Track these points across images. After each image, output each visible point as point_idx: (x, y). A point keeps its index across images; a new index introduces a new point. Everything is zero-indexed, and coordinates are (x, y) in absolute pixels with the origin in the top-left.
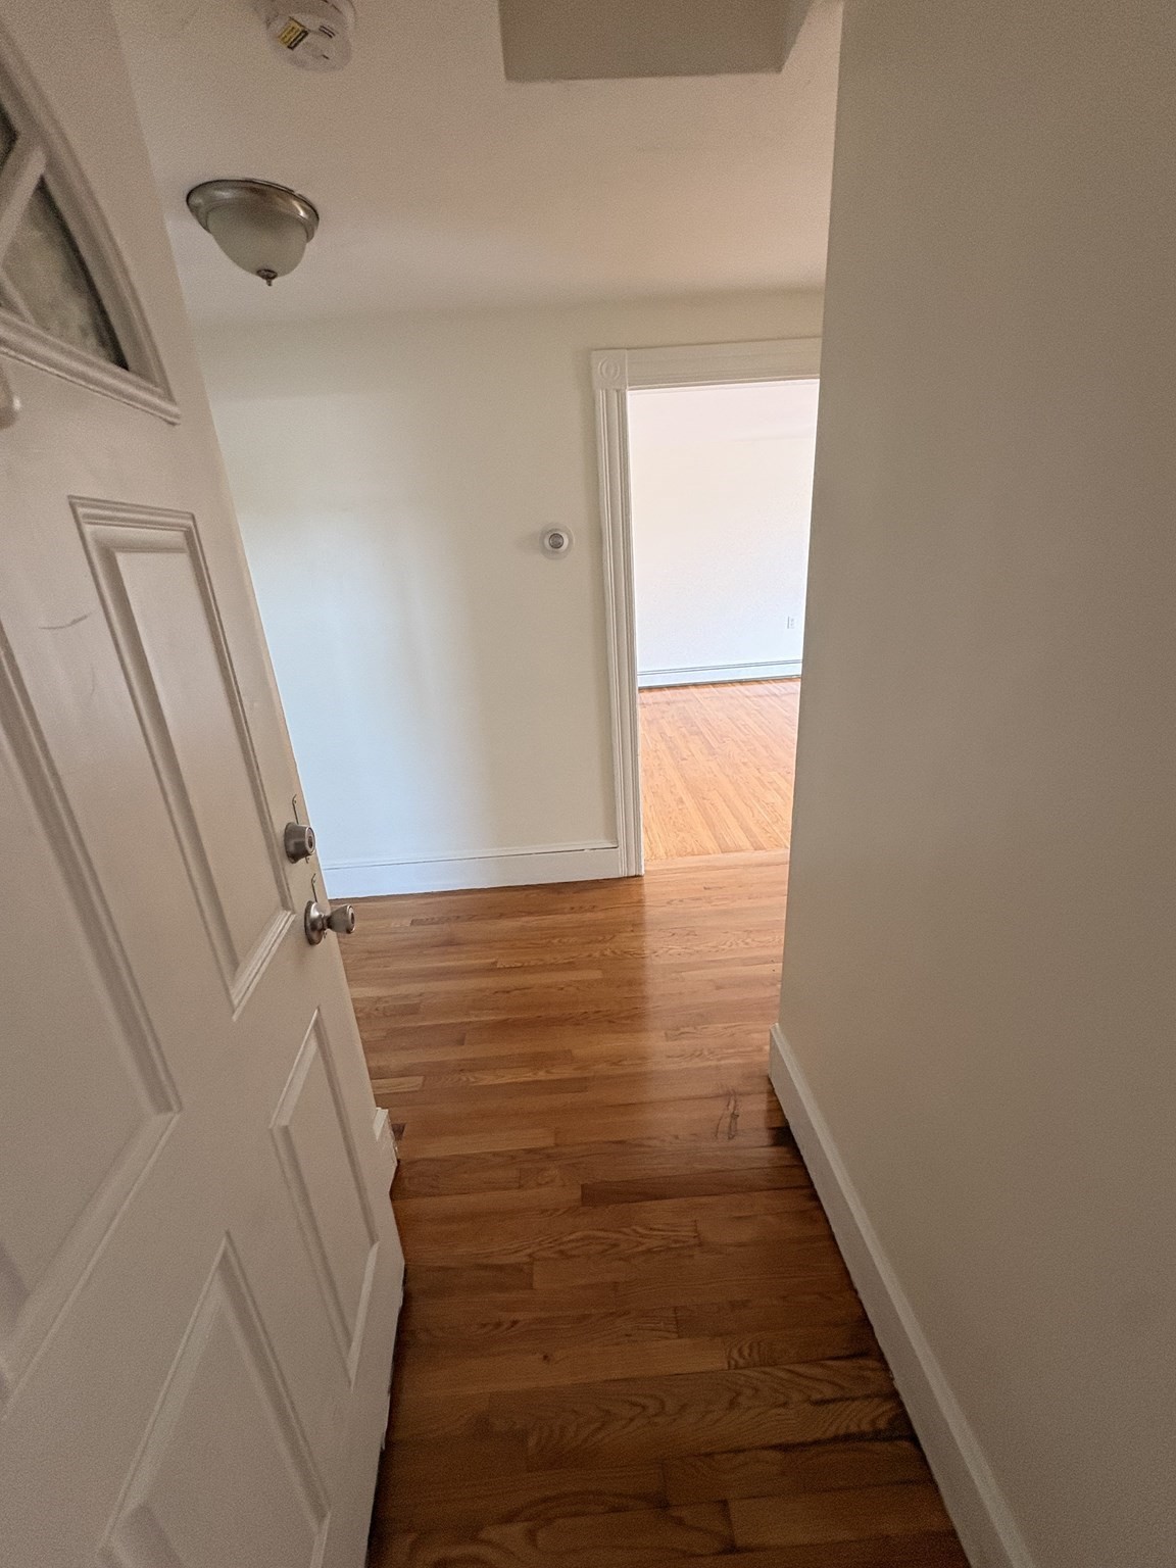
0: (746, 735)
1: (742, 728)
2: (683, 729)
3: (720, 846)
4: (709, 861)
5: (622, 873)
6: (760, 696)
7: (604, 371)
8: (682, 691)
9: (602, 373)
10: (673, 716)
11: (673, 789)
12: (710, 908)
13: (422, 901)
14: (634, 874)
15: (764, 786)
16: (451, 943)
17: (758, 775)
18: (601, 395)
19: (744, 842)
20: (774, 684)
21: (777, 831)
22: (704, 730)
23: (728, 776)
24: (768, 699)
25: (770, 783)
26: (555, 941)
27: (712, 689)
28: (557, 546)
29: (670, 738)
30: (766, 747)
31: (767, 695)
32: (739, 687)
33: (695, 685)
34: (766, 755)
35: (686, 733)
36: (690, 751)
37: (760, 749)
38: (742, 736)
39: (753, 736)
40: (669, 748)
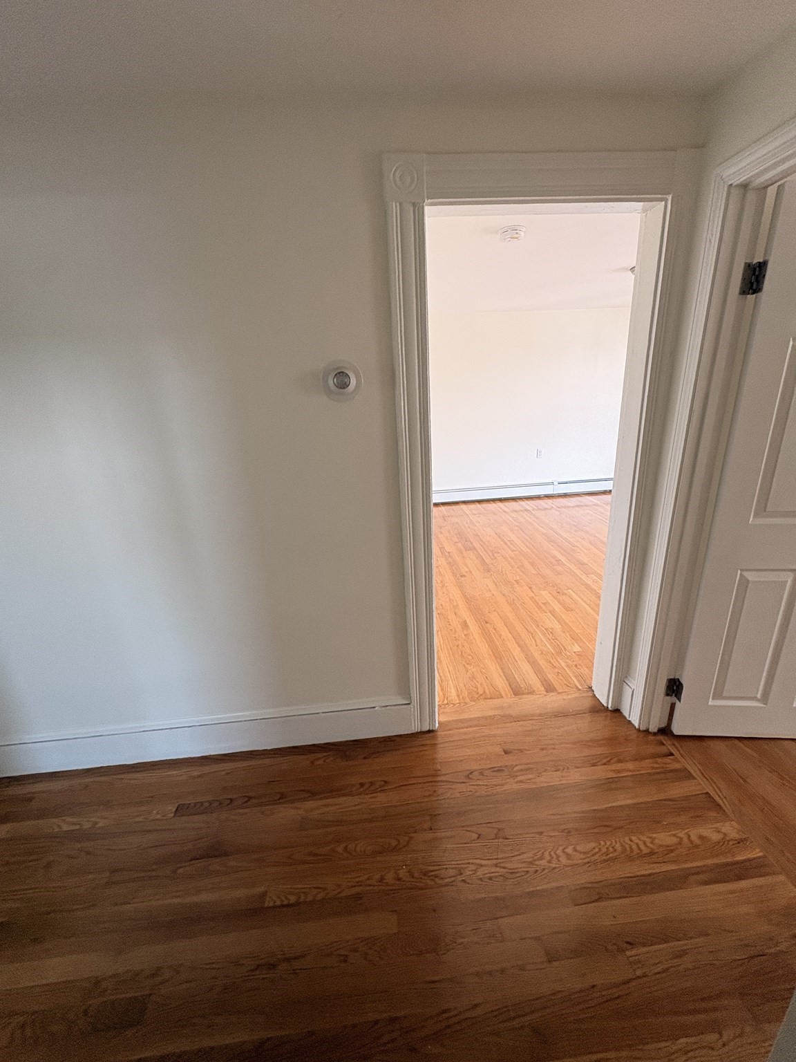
0: (513, 551)
1: (508, 543)
2: (460, 545)
3: (510, 686)
4: (502, 708)
5: (414, 728)
6: (516, 511)
7: (397, 179)
8: (454, 507)
9: (395, 181)
10: (449, 532)
11: (456, 611)
12: (516, 786)
13: (196, 772)
14: (428, 729)
15: (540, 608)
16: (216, 851)
17: (532, 595)
18: (394, 208)
19: (535, 682)
20: (527, 502)
21: (563, 664)
22: (476, 545)
23: (504, 595)
24: (521, 513)
25: (544, 604)
26: (340, 849)
27: (478, 505)
28: (343, 385)
29: (449, 553)
30: (532, 564)
31: (521, 511)
32: (499, 504)
33: (464, 502)
34: (535, 572)
35: (462, 548)
36: (467, 567)
37: (528, 566)
38: (510, 552)
39: (520, 552)
40: (449, 563)
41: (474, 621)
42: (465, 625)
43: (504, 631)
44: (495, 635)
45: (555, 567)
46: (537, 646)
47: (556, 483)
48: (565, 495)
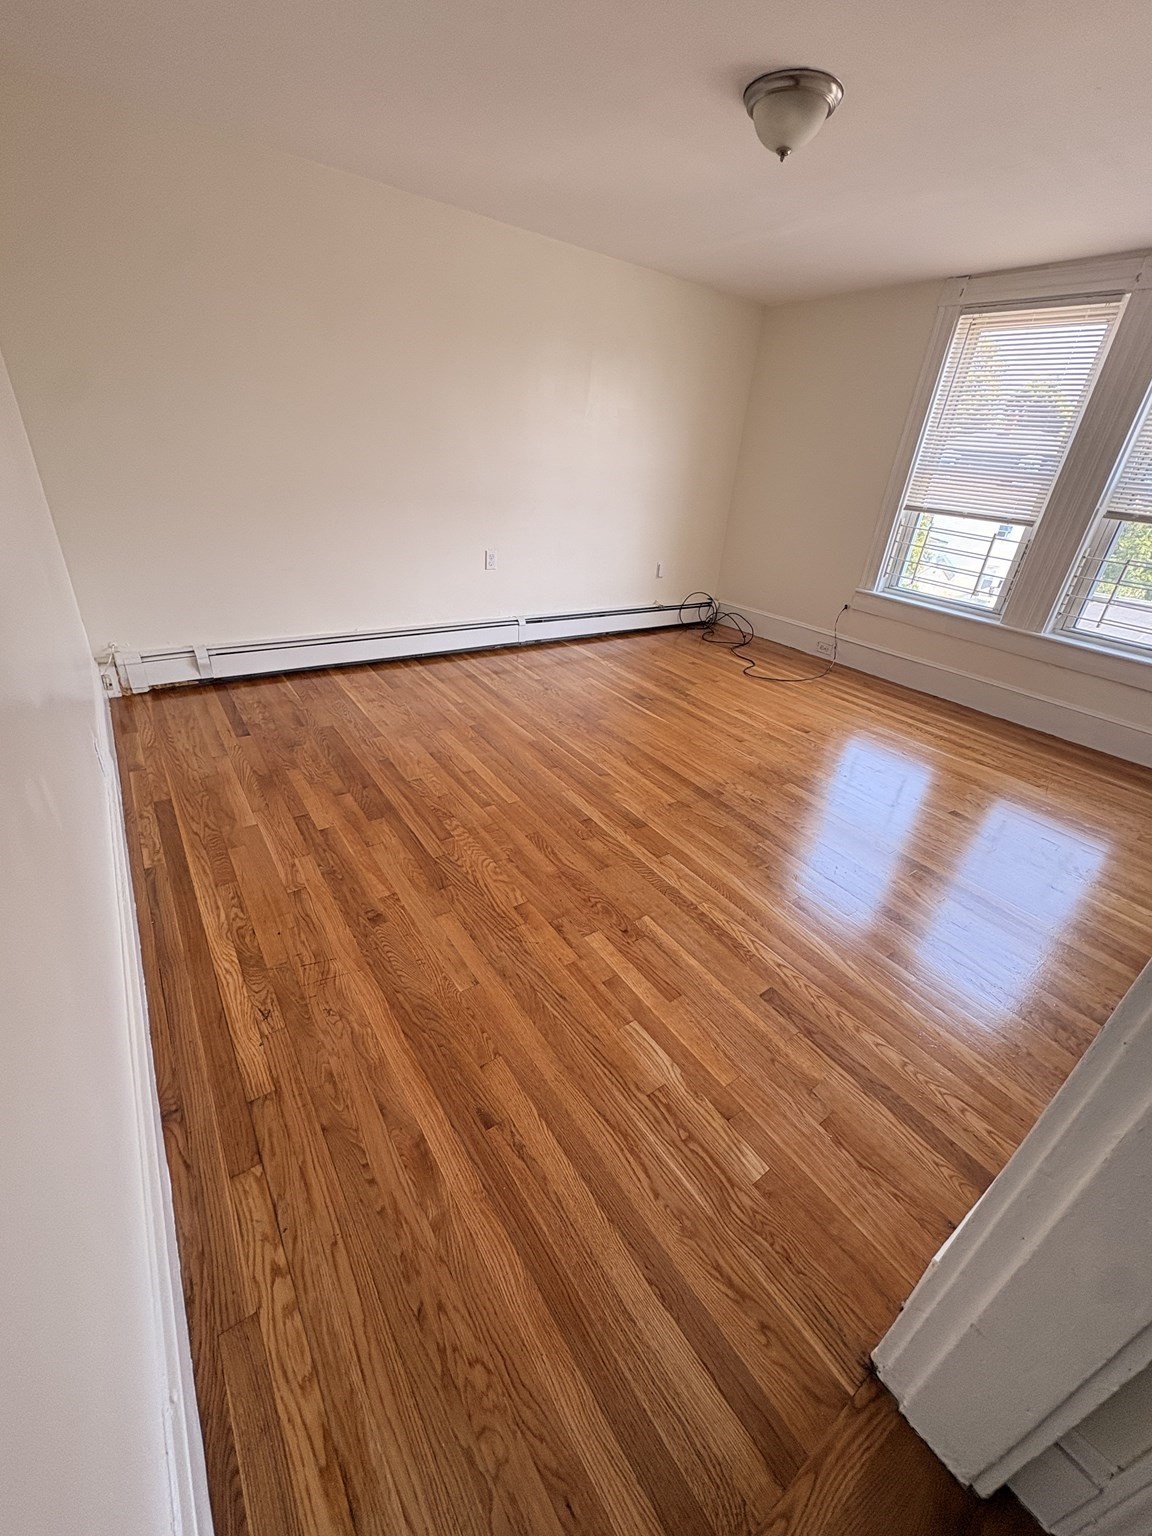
0: (482, 804)
1: (464, 778)
2: (348, 800)
8: (317, 681)
17: (570, 954)
20: (473, 661)
22: (392, 795)
27: (373, 674)
30: (537, 841)
32: (419, 669)
34: (551, 869)
35: (361, 814)
36: (384, 881)
37: (530, 850)
38: (477, 809)
39: (499, 806)
40: (330, 874)
41: (447, 1126)
42: (421, 1162)
43: (542, 1142)
44: (524, 1181)
45: (589, 843)
46: (657, 1196)
47: (522, 622)
48: (539, 645)
